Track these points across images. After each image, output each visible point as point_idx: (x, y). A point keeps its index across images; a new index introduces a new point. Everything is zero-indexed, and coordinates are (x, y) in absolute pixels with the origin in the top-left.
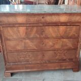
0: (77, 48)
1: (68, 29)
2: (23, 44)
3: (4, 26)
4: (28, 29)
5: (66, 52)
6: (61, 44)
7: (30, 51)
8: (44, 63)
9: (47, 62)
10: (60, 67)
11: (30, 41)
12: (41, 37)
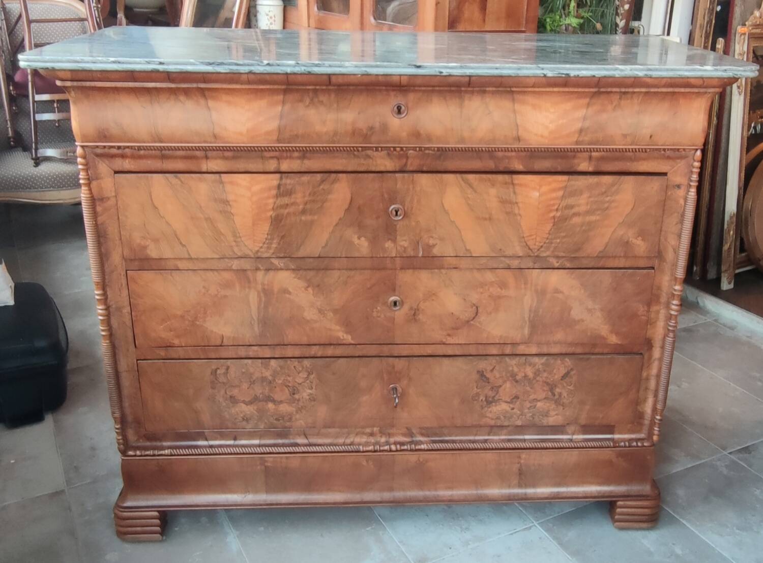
0: (649, 344)
1: (582, 202)
2: (253, 297)
3: (127, 164)
4: (289, 193)
5: (567, 375)
6: (530, 311)
7: (302, 356)
8: (397, 451)
9: (421, 443)
10: (516, 482)
11: (302, 284)
12: (385, 256)
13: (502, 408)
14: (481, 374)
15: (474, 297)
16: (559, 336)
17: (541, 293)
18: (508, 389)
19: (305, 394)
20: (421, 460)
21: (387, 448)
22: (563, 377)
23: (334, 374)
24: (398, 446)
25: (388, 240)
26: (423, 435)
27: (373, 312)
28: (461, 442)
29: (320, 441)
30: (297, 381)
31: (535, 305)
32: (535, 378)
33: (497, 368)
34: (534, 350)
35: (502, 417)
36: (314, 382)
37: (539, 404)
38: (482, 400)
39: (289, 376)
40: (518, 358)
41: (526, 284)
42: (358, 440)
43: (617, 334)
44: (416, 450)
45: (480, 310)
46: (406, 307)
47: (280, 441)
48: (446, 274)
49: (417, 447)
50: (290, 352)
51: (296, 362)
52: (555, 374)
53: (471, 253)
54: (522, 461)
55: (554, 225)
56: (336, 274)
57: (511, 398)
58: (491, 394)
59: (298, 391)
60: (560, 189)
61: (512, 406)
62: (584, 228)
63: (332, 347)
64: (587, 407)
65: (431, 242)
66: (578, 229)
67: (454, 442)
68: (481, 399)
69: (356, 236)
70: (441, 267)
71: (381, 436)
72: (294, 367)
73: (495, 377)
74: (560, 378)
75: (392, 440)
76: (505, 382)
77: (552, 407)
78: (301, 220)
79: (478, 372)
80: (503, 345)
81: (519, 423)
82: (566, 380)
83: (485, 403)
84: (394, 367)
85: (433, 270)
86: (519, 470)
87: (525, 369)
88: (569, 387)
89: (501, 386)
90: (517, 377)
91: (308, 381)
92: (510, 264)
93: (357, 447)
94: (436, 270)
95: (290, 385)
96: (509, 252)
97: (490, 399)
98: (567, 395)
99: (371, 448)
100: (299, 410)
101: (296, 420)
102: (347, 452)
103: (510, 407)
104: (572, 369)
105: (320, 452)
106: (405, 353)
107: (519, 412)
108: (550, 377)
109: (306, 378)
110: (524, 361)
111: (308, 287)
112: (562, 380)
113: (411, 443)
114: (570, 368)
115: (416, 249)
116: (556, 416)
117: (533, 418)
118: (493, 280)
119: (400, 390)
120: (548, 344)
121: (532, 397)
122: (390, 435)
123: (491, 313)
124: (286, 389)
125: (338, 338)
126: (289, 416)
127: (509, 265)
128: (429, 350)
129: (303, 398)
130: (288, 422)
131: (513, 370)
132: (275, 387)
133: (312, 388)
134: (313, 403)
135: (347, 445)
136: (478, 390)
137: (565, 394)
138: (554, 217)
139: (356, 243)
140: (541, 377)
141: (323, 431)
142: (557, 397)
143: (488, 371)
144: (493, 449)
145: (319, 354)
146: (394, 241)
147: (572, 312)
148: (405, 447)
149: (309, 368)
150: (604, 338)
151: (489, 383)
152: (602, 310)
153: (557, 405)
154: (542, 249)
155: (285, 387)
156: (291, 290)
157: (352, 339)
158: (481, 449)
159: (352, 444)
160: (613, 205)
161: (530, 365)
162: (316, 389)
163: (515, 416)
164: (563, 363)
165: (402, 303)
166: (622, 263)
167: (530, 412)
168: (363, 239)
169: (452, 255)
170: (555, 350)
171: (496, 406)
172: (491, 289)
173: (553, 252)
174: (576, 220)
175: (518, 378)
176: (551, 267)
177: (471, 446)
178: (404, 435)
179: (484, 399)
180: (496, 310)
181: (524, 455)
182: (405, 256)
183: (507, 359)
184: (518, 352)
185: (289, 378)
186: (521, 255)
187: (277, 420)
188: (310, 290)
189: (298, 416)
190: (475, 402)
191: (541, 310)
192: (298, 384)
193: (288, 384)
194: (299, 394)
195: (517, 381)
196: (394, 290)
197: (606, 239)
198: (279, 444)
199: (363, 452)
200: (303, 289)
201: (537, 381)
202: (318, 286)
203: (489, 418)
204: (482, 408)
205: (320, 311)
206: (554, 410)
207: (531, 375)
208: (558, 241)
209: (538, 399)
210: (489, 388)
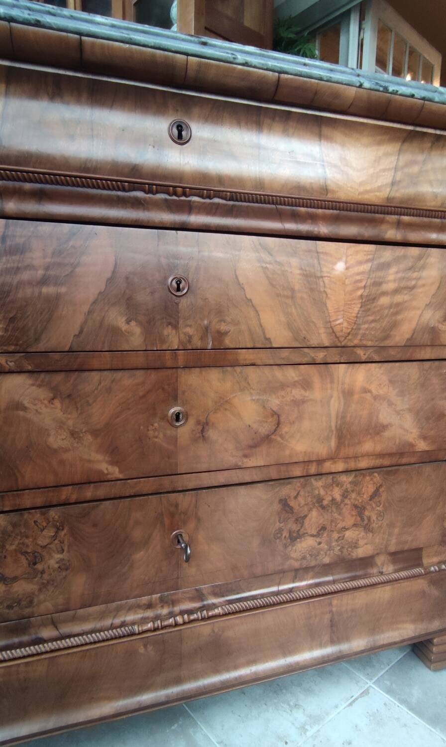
1: (391, 278)
4: (20, 250)
5: (376, 494)
6: (337, 418)
7: (47, 504)
8: (184, 623)
9: (214, 606)
10: (326, 638)
11: (43, 394)
12: (164, 347)
13: (307, 544)
14: (284, 503)
15: (274, 402)
16: (368, 446)
17: (348, 394)
18: (314, 518)
19: (53, 560)
20: (216, 630)
21: (171, 621)
22: (372, 497)
23: (95, 525)
24: (186, 616)
25: (167, 326)
26: (216, 595)
27: (148, 430)
28: (262, 596)
29: (77, 629)
30: (40, 543)
31: (341, 410)
32: (342, 501)
33: (302, 493)
34: (340, 466)
35: (308, 556)
36: (66, 542)
37: (348, 534)
38: (285, 537)
39: (27, 537)
40: (324, 478)
41: (332, 382)
42: (130, 618)
43: (425, 438)
44: (210, 618)
45: (282, 419)
46: (192, 422)
47: (16, 640)
48: (241, 373)
49: (210, 614)
50: (27, 500)
51: (37, 515)
52: (363, 494)
53: (271, 343)
54: (334, 609)
55: (361, 307)
56: (95, 376)
57: (318, 530)
58: (295, 527)
59: (42, 558)
60: (367, 261)
61: (318, 540)
62: (392, 310)
63: (92, 485)
64: (396, 531)
65: (223, 327)
66: (386, 311)
67: (254, 598)
68: (284, 535)
69: (124, 319)
70: (235, 364)
71: (162, 607)
72: (35, 522)
73: (299, 505)
74: (368, 499)
75: (177, 609)
76: (310, 510)
77: (361, 536)
78: (40, 293)
79: (281, 501)
80: (307, 463)
81: (327, 560)
82: (374, 500)
83: (289, 540)
84: (177, 506)
85: (225, 369)
86: (331, 621)
87: (332, 490)
88: (378, 508)
89: (306, 516)
90: (324, 501)
91: (56, 542)
92: (315, 358)
93: (130, 628)
94: (229, 368)
95: (29, 551)
96: (314, 342)
97: (295, 535)
98: (377, 518)
99: (150, 625)
100: (44, 586)
101: (40, 602)
102: (116, 638)
103: (316, 541)
104: (381, 486)
105: (78, 646)
106: (191, 485)
107: (326, 547)
108: (358, 498)
109: (54, 536)
110: (331, 481)
111: (53, 399)
112: (370, 500)
113: (201, 609)
114: (379, 485)
115: (203, 338)
116: (365, 546)
117: (342, 552)
118: (296, 379)
119: (186, 537)
120: (356, 457)
121: (340, 526)
122: (174, 603)
123: (294, 423)
124: (23, 557)
125: (100, 472)
126: (28, 599)
127: (314, 360)
128: (221, 478)
129: (49, 568)
130: (26, 607)
131: (319, 494)
132: (5, 557)
133: (63, 551)
134: (64, 573)
135: (116, 628)
136: (281, 525)
137: (374, 517)
138: (361, 296)
139: (123, 329)
140: (349, 499)
141: (81, 612)
142: (366, 522)
143: (292, 497)
144: (300, 599)
145: (74, 498)
146: (176, 327)
147: (381, 416)
148: (195, 616)
149: (57, 521)
150: (412, 445)
151: (292, 513)
152: (410, 410)
153: (366, 533)
154: (350, 337)
155: (20, 555)
156: (26, 403)
157: (120, 472)
158: (287, 602)
159: (123, 624)
160: (421, 282)
161: (337, 486)
162: (69, 551)
163: (322, 553)
164: (372, 479)
165: (187, 416)
166: (428, 354)
167: (338, 545)
168: (133, 323)
169: (249, 346)
170: (363, 464)
171: (301, 542)
172: (293, 391)
173: (361, 340)
174: (384, 301)
175: (325, 503)
176: (358, 361)
177: (274, 599)
178: (192, 599)
179: (287, 536)
180: (300, 418)
181: (336, 601)
182: (190, 348)
183: (313, 480)
184: (324, 471)
185: (27, 541)
186: (327, 344)
187: (10, 607)
188: (57, 403)
189: (42, 597)
190: (278, 540)
191: (349, 415)
192: (41, 547)
193: (24, 549)
194: (43, 563)
195: (323, 508)
196: (175, 398)
197: (413, 325)
198: (14, 644)
199: (139, 634)
200: (46, 402)
201: (346, 504)
202: (69, 396)
203: (293, 559)
204: (285, 546)
205: (74, 434)
206: (363, 538)
207: (338, 497)
208: (366, 326)
209: (346, 528)
210: (294, 519)
